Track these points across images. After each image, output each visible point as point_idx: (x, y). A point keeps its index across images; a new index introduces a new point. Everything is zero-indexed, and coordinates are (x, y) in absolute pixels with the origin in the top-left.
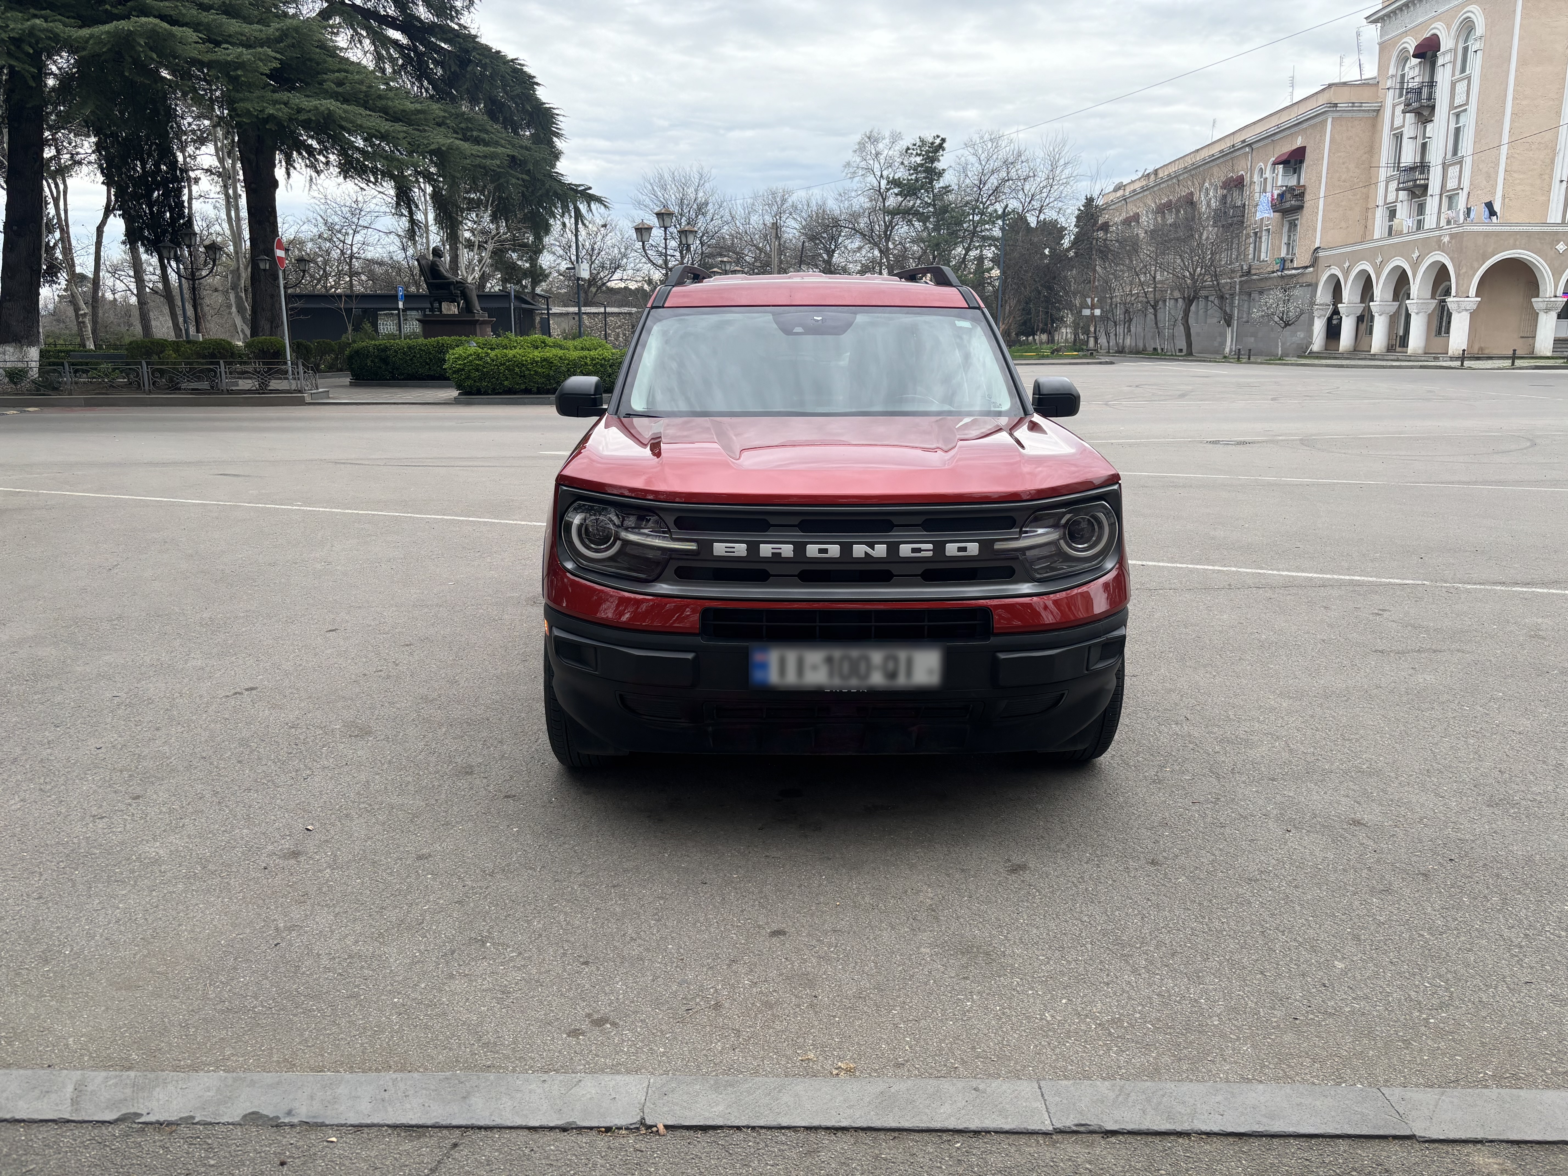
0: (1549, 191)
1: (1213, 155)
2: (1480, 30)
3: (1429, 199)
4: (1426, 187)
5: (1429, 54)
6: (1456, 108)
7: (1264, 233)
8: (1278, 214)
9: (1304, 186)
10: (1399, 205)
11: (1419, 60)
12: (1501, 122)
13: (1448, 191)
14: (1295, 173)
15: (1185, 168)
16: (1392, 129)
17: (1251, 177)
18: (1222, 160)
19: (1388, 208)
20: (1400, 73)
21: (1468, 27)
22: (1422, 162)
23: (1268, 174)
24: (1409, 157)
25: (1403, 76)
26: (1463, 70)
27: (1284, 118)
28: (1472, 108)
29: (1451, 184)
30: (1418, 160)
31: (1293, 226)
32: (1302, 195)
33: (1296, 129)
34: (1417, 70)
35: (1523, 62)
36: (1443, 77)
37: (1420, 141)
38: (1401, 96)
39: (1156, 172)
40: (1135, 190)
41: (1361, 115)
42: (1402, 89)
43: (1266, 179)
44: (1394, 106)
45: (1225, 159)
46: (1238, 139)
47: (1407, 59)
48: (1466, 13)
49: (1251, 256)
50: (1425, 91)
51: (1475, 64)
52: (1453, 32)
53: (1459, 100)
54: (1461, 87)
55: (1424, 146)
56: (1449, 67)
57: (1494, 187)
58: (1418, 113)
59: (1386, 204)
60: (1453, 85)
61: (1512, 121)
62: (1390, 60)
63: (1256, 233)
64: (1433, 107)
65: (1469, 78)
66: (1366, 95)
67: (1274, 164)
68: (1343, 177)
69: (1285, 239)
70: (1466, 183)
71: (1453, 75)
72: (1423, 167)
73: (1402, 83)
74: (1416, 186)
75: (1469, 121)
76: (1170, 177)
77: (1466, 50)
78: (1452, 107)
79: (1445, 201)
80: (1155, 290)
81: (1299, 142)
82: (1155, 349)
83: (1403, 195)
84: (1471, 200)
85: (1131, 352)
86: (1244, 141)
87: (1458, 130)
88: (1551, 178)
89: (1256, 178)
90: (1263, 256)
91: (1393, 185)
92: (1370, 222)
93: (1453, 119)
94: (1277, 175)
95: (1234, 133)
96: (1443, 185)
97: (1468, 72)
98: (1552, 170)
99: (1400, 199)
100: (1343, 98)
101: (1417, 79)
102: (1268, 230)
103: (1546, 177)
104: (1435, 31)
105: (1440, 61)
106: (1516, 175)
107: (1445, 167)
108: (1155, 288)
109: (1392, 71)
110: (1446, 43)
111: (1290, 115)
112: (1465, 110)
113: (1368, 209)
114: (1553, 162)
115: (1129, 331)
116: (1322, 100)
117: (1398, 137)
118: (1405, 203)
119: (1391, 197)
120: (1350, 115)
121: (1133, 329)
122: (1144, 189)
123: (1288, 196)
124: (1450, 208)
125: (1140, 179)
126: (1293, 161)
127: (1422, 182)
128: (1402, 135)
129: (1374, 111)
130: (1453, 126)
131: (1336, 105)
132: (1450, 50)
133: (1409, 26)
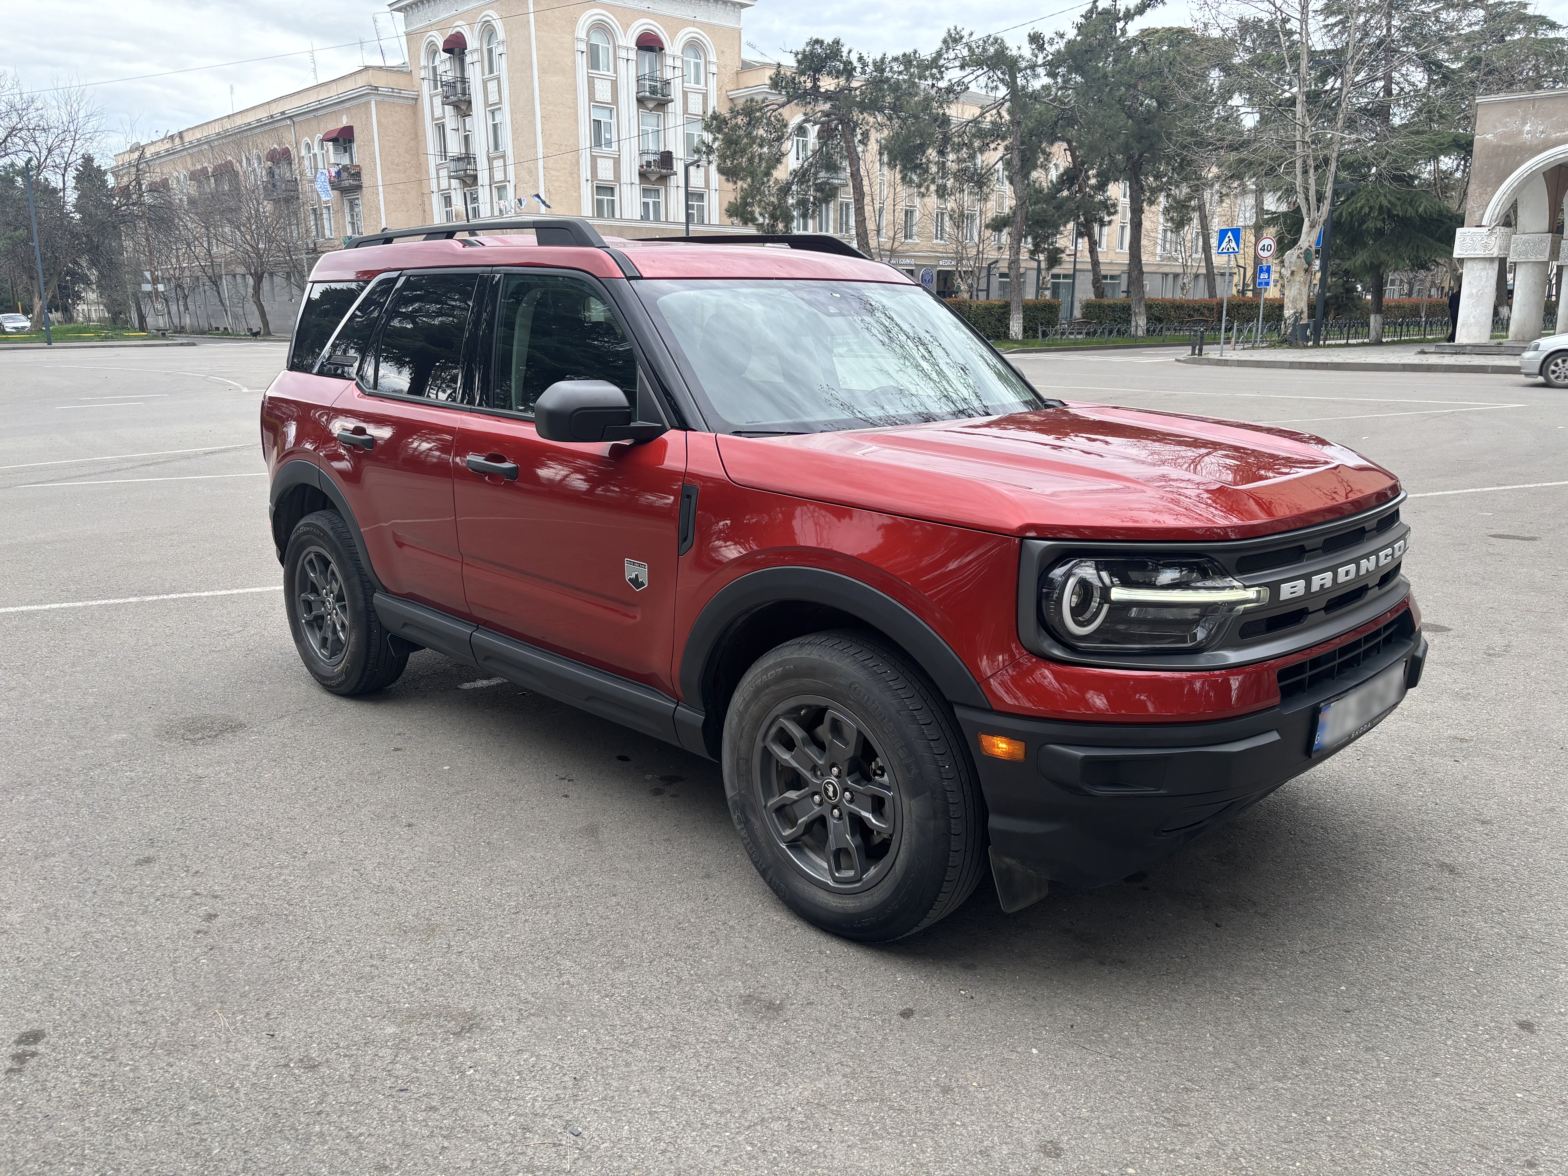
0: (579, 188)
1: (249, 124)
2: (501, 35)
3: (480, 189)
4: (475, 177)
5: (457, 50)
6: (491, 105)
7: (324, 211)
8: (336, 192)
9: (359, 166)
10: (453, 193)
11: (449, 55)
12: (533, 123)
13: (496, 183)
14: (346, 152)
15: (219, 134)
16: (433, 119)
17: (299, 152)
18: (258, 130)
19: (442, 194)
20: (431, 65)
21: (488, 31)
22: (467, 153)
23: (316, 149)
24: (455, 147)
25: (434, 68)
26: (491, 71)
27: (323, 94)
28: (506, 107)
29: (499, 176)
30: (463, 151)
31: (352, 205)
32: (357, 175)
33: (339, 107)
34: (448, 63)
35: (543, 71)
36: (475, 74)
37: (462, 134)
38: (436, 88)
39: (181, 135)
40: (158, 153)
41: (401, 101)
42: (435, 81)
43: (315, 155)
44: (431, 97)
45: (262, 129)
46: (276, 110)
47: (435, 52)
48: (485, 16)
49: (314, 233)
50: (459, 85)
51: (502, 66)
52: (476, 33)
53: (493, 98)
54: (492, 86)
55: (466, 138)
56: (478, 66)
57: (537, 181)
58: (456, 106)
59: (439, 190)
60: (485, 83)
61: (543, 124)
62: (419, 50)
63: (315, 210)
64: (470, 102)
65: (498, 79)
66: (401, 82)
67: (322, 140)
68: (396, 161)
69: (348, 218)
70: (511, 176)
71: (483, 74)
72: (467, 158)
73: (435, 74)
74: (467, 176)
75: (504, 117)
76: (200, 143)
77: (490, 51)
78: (487, 104)
79: (495, 191)
80: (212, 264)
81: (345, 122)
82: (226, 329)
83: (455, 183)
84: (518, 192)
85: (193, 332)
86: (283, 113)
87: (495, 126)
88: (579, 177)
89: (303, 152)
90: (327, 233)
91: (444, 173)
92: (427, 208)
93: (489, 115)
94: (327, 151)
95: (268, 103)
96: (491, 177)
97: (496, 73)
98: (579, 169)
99: (453, 186)
100: (382, 81)
101: (449, 73)
102: (328, 208)
103: (575, 176)
104: (459, 29)
105: (468, 59)
106: (551, 172)
107: (490, 160)
108: (212, 262)
109: (423, 62)
110: (472, 42)
111: (329, 92)
112: (499, 109)
113: (423, 194)
114: (578, 163)
115: (187, 308)
116: (361, 81)
117: (441, 128)
118: (459, 191)
119: (444, 184)
120: (391, 100)
121: (191, 306)
122: (169, 153)
123: (344, 175)
124: (500, 198)
125: (163, 140)
126: (341, 140)
127: (472, 172)
128: (443, 126)
129: (413, 99)
130: (490, 122)
131: (376, 88)
132: (476, 50)
133: (433, 21)
